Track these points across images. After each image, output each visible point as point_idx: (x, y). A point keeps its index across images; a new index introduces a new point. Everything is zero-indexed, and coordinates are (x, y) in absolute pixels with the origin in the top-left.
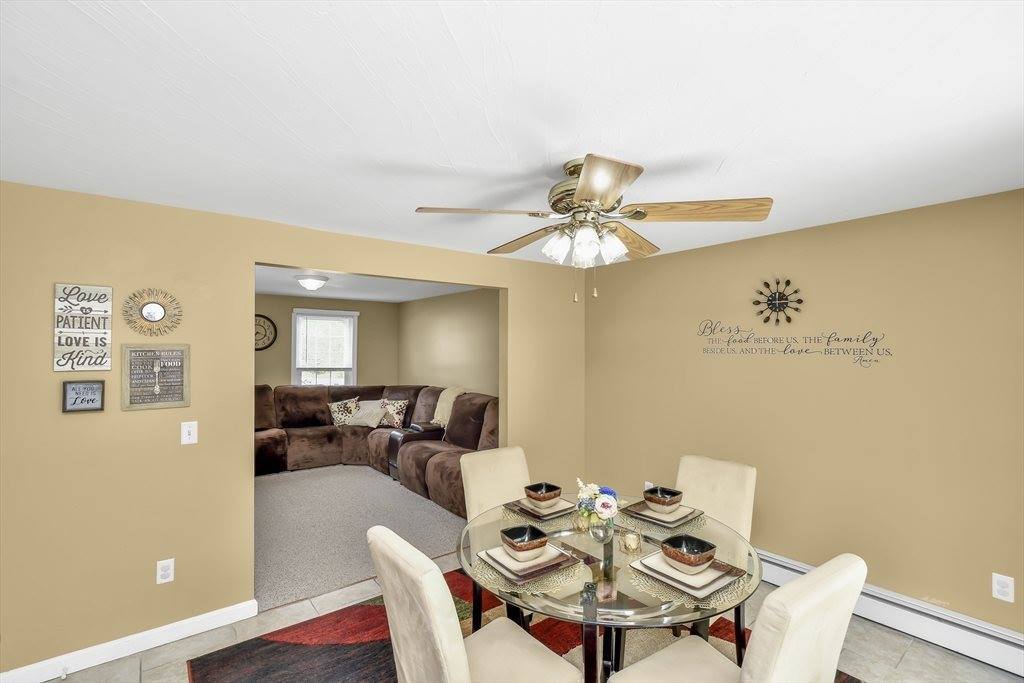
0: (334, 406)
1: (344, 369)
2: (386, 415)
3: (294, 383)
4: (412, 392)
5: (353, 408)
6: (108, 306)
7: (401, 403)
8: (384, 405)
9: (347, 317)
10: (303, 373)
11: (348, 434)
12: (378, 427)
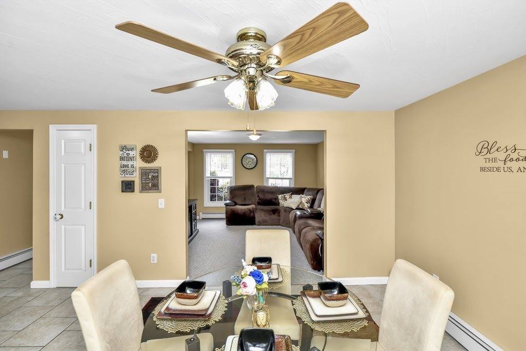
0: (280, 196)
1: (288, 179)
2: (301, 202)
3: (265, 184)
4: (316, 192)
5: (288, 198)
6: (134, 152)
7: (309, 197)
8: (301, 198)
9: (289, 152)
10: (270, 180)
11: (283, 211)
12: (297, 209)
